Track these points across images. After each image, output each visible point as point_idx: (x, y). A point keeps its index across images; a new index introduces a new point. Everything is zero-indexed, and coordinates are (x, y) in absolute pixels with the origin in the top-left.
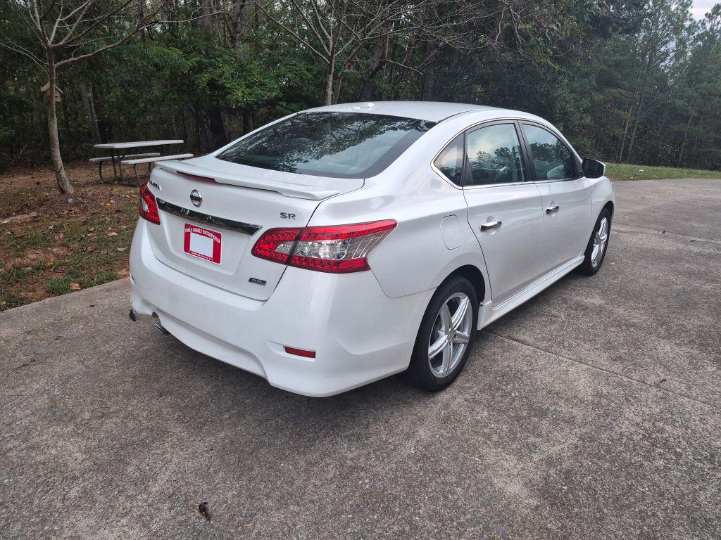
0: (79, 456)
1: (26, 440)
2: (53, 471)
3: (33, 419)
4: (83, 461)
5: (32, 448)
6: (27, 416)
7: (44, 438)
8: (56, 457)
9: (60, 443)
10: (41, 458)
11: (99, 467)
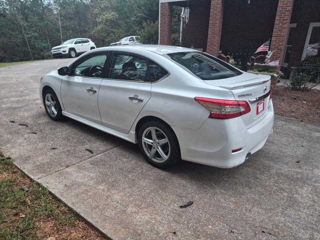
0: (305, 189)
1: (313, 205)
2: (317, 192)
3: (302, 209)
4: (306, 187)
5: (314, 202)
6: (302, 212)
7: (307, 201)
8: (312, 194)
9: (305, 195)
10: (315, 197)
11: (305, 183)
